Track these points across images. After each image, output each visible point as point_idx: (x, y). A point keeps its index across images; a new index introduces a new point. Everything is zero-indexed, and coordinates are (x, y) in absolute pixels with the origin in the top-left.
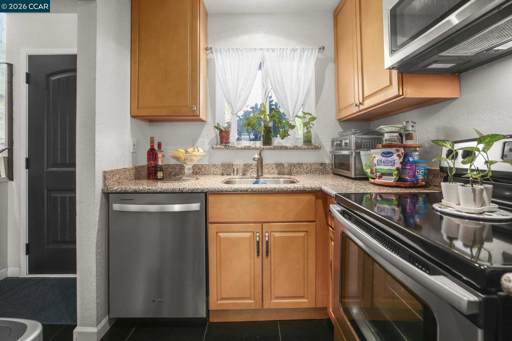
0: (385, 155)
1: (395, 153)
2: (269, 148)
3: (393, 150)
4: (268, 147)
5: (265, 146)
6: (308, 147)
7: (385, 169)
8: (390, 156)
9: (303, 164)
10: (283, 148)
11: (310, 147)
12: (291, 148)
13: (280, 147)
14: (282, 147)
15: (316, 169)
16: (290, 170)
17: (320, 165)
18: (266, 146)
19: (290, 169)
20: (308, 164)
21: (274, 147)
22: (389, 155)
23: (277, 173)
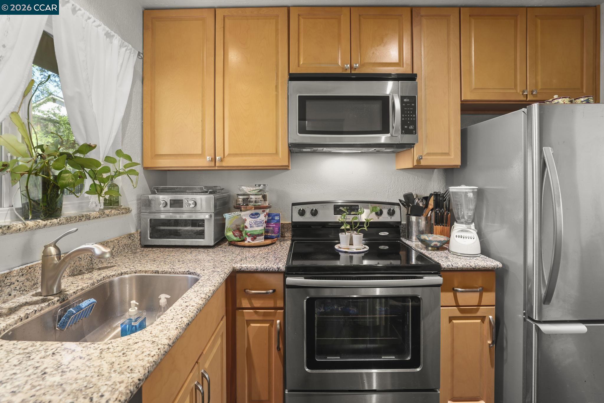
0: (254, 217)
1: (262, 214)
2: (58, 223)
3: (259, 211)
4: (55, 221)
5: (48, 220)
6: (119, 212)
7: (258, 230)
8: (258, 217)
9: (108, 242)
10: (84, 219)
11: (121, 212)
12: (95, 217)
13: (78, 217)
14: (82, 218)
15: (124, 246)
16: (90, 259)
17: (129, 238)
18: (50, 221)
19: (90, 257)
20: (115, 241)
21: (67, 219)
22: (256, 216)
23: (69, 272)
